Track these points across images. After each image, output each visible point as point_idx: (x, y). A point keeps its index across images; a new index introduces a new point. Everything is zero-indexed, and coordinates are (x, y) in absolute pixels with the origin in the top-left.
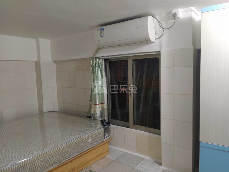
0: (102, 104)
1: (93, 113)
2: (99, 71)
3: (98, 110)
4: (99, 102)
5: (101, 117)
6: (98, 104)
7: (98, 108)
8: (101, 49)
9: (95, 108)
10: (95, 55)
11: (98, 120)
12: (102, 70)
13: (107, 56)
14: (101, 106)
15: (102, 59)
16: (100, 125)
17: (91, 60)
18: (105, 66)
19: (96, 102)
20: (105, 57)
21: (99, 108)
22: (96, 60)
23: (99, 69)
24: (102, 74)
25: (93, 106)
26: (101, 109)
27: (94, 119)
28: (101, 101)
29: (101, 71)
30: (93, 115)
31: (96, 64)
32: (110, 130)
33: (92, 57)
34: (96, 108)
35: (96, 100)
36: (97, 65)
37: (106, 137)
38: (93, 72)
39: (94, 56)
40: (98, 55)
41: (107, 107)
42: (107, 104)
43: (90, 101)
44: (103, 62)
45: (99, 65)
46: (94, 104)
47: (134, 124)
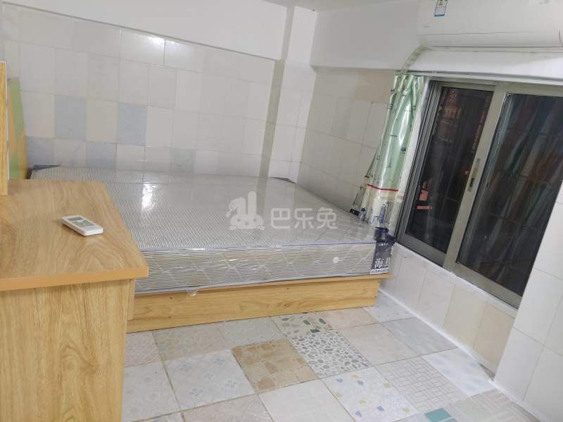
0: (390, 190)
1: (364, 206)
2: (408, 108)
3: (377, 202)
4: (384, 184)
6: (381, 189)
7: (379, 198)
8: (430, 50)
9: (372, 196)
10: (409, 65)
11: (372, 225)
12: (415, 106)
13: (439, 72)
14: (387, 194)
15: (424, 76)
16: (370, 237)
17: (397, 77)
18: (426, 99)
19: (378, 183)
20: (432, 75)
21: (383, 198)
22: (407, 78)
23: (410, 102)
24: (412, 117)
25: (369, 189)
26: (385, 201)
27: (363, 220)
28: (391, 182)
29: (413, 110)
30: (363, 210)
31: (403, 89)
32: (390, 256)
33: (400, 69)
34: (375, 197)
35: (379, 179)
36: (406, 92)
37: (377, 268)
38: (391, 109)
39: (405, 68)
40: (417, 66)
41: (400, 201)
42: (403, 195)
43: (366, 177)
44: (427, 85)
45: (411, 93)
46: (372, 186)
47: (459, 260)
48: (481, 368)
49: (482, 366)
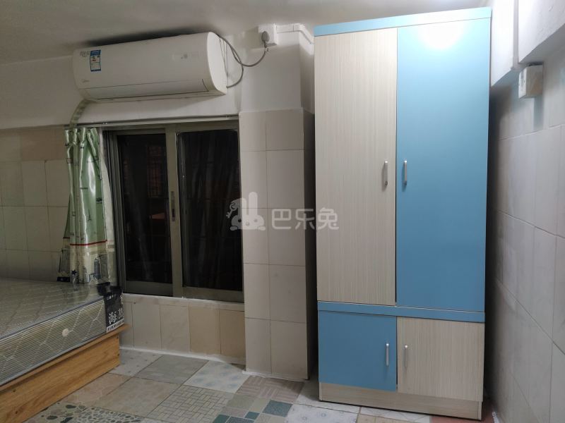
0: (98, 243)
1: (73, 268)
2: (90, 159)
4: (91, 237)
5: (99, 277)
6: (89, 244)
8: (95, 102)
10: (77, 119)
11: (90, 284)
12: (97, 156)
13: (109, 122)
14: (96, 248)
15: (97, 128)
16: (93, 295)
17: (67, 131)
18: (104, 148)
19: (82, 239)
20: (104, 125)
21: (93, 253)
22: (79, 131)
23: (89, 153)
24: (97, 168)
25: (73, 249)
26: (96, 255)
27: (78, 282)
28: (96, 235)
29: (95, 160)
30: (74, 272)
31: (79, 141)
32: (121, 306)
33: (68, 123)
34: (84, 254)
35: (82, 234)
36: (83, 145)
37: (112, 323)
38: (72, 163)
39: (73, 121)
40: (86, 119)
41: (112, 250)
42: (113, 243)
43: (64, 238)
44: (101, 136)
45: (88, 144)
46: (76, 245)
47: (184, 284)
48: (233, 366)
49: (232, 364)
